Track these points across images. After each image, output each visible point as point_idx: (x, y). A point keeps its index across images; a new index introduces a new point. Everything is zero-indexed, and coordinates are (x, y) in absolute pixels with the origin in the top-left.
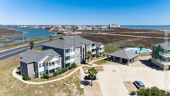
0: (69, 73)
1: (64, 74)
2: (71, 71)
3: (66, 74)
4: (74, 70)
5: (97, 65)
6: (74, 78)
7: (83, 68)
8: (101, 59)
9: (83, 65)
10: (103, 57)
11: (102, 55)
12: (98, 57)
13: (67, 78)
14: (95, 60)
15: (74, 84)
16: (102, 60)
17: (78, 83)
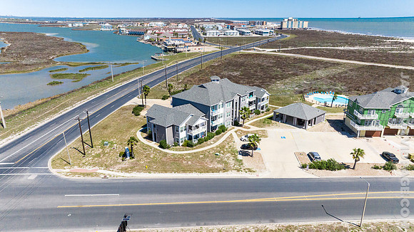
0: (218, 139)
1: (211, 141)
2: (221, 137)
3: (215, 142)
4: (223, 135)
5: (258, 129)
6: (227, 147)
7: (236, 132)
8: (263, 117)
9: (237, 128)
10: (266, 114)
11: (265, 110)
12: (258, 113)
13: (217, 147)
14: (254, 119)
15: (229, 155)
16: (265, 119)
17: (233, 153)
